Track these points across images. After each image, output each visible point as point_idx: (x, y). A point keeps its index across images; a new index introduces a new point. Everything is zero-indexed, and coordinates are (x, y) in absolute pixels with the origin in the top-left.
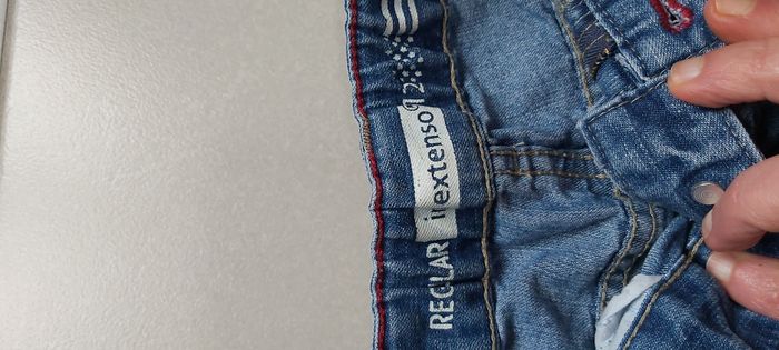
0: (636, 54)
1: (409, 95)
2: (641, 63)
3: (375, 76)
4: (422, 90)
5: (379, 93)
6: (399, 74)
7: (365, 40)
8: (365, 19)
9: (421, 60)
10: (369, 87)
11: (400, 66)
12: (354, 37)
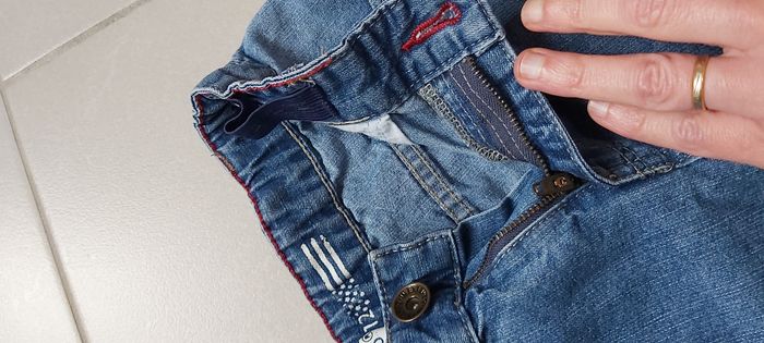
0: (476, 42)
1: (366, 323)
2: (483, 39)
3: (339, 322)
4: (372, 316)
5: (347, 332)
6: (353, 311)
7: (320, 302)
8: (313, 290)
9: (362, 294)
10: (338, 332)
11: (351, 307)
12: (314, 304)
